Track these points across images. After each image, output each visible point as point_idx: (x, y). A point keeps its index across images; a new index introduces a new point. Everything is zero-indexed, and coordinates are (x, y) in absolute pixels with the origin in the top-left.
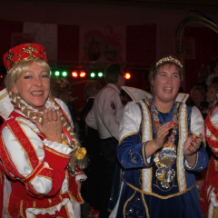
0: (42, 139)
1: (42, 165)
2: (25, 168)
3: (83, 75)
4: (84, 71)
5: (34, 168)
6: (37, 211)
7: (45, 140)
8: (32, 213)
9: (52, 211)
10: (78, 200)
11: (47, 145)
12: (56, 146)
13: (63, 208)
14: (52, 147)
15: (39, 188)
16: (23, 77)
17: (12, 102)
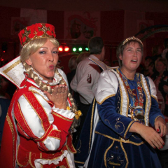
0: (52, 106)
1: (52, 127)
2: (40, 131)
3: (67, 49)
4: (68, 47)
5: (46, 130)
6: (44, 162)
7: (54, 108)
8: (39, 163)
9: (56, 161)
10: (73, 151)
11: (55, 111)
12: (63, 112)
13: (65, 158)
14: (60, 113)
15: (50, 146)
16: (38, 52)
17: (25, 73)
